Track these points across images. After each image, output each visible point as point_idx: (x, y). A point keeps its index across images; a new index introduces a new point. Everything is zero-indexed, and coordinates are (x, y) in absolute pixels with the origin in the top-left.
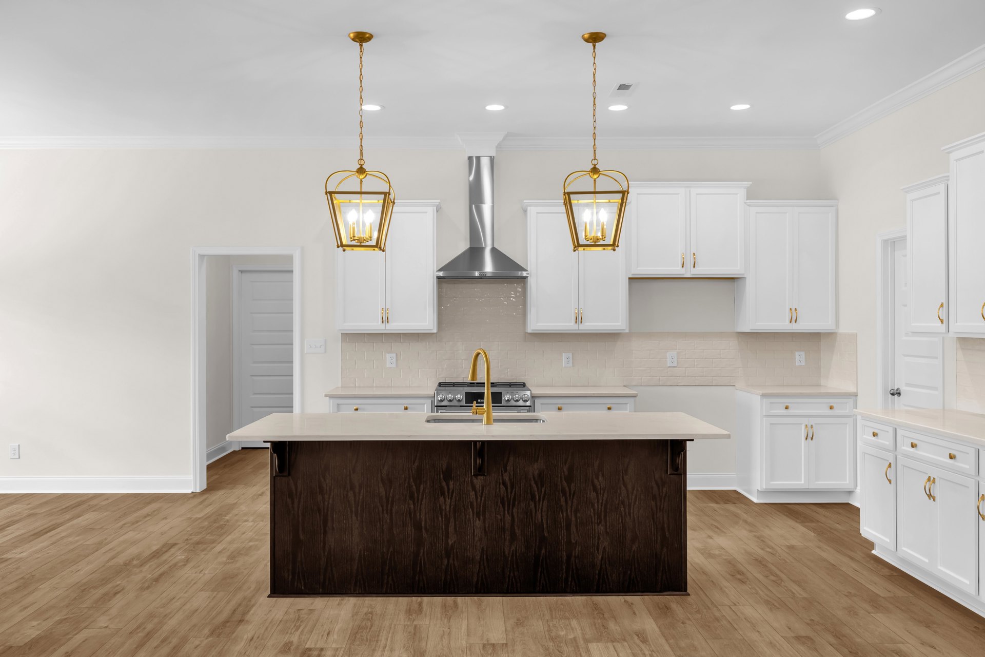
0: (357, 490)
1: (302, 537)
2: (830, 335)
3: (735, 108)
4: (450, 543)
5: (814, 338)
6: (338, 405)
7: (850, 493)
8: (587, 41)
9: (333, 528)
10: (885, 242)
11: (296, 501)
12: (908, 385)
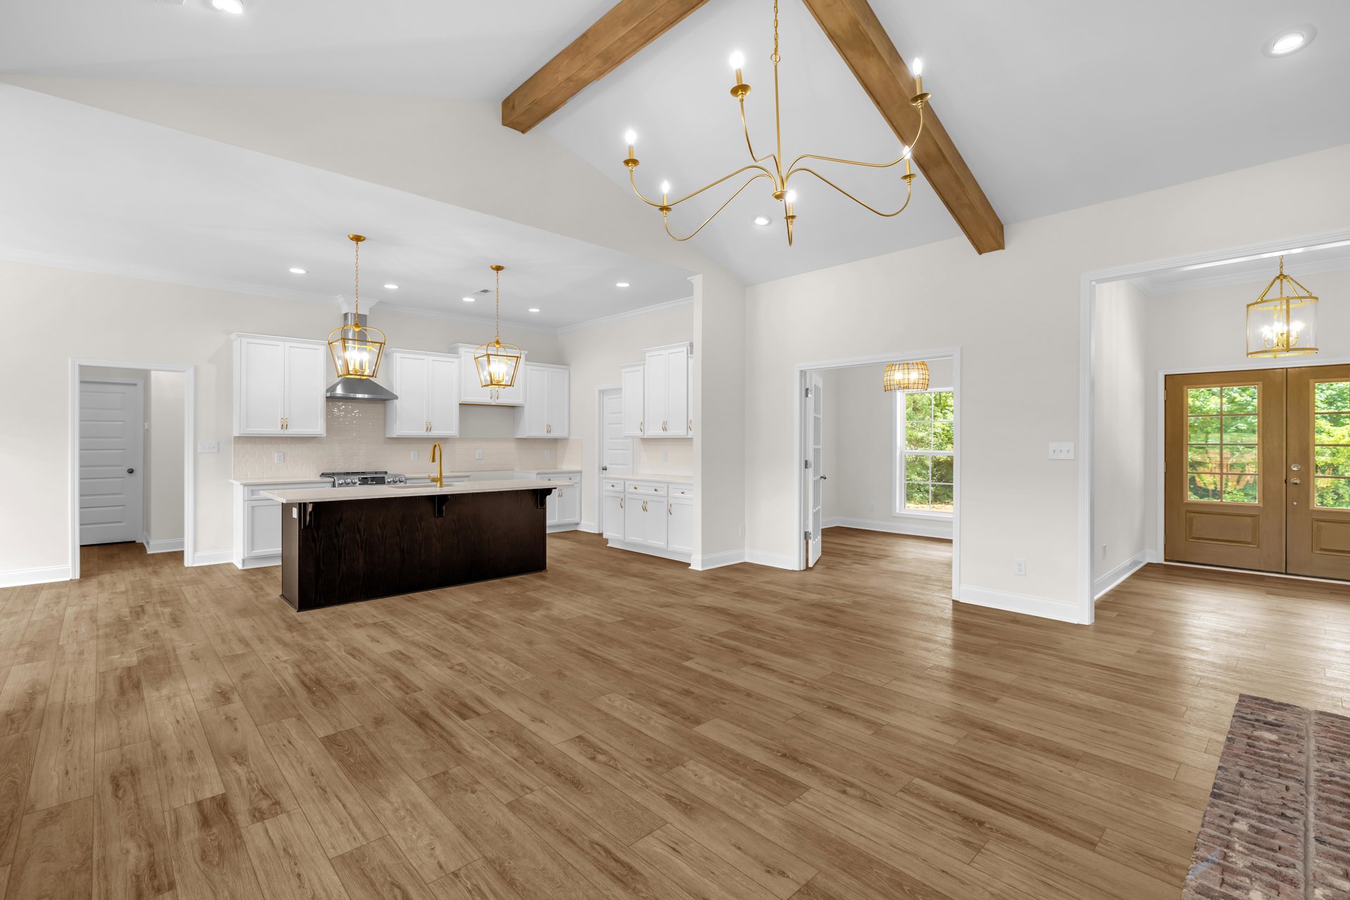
0: (362, 533)
1: (322, 568)
2: (564, 440)
3: (531, 310)
4: (422, 559)
5: (555, 441)
6: (252, 491)
7: (577, 524)
8: (493, 269)
9: (345, 560)
10: (600, 391)
11: (318, 544)
12: (611, 464)
